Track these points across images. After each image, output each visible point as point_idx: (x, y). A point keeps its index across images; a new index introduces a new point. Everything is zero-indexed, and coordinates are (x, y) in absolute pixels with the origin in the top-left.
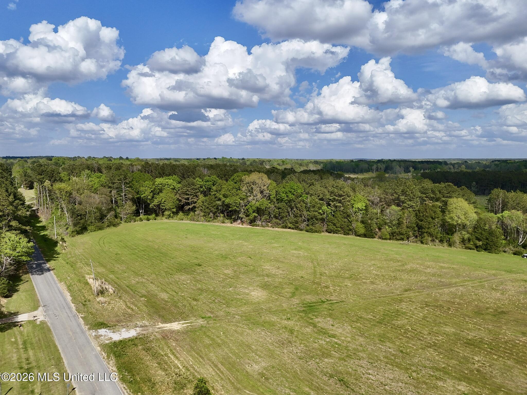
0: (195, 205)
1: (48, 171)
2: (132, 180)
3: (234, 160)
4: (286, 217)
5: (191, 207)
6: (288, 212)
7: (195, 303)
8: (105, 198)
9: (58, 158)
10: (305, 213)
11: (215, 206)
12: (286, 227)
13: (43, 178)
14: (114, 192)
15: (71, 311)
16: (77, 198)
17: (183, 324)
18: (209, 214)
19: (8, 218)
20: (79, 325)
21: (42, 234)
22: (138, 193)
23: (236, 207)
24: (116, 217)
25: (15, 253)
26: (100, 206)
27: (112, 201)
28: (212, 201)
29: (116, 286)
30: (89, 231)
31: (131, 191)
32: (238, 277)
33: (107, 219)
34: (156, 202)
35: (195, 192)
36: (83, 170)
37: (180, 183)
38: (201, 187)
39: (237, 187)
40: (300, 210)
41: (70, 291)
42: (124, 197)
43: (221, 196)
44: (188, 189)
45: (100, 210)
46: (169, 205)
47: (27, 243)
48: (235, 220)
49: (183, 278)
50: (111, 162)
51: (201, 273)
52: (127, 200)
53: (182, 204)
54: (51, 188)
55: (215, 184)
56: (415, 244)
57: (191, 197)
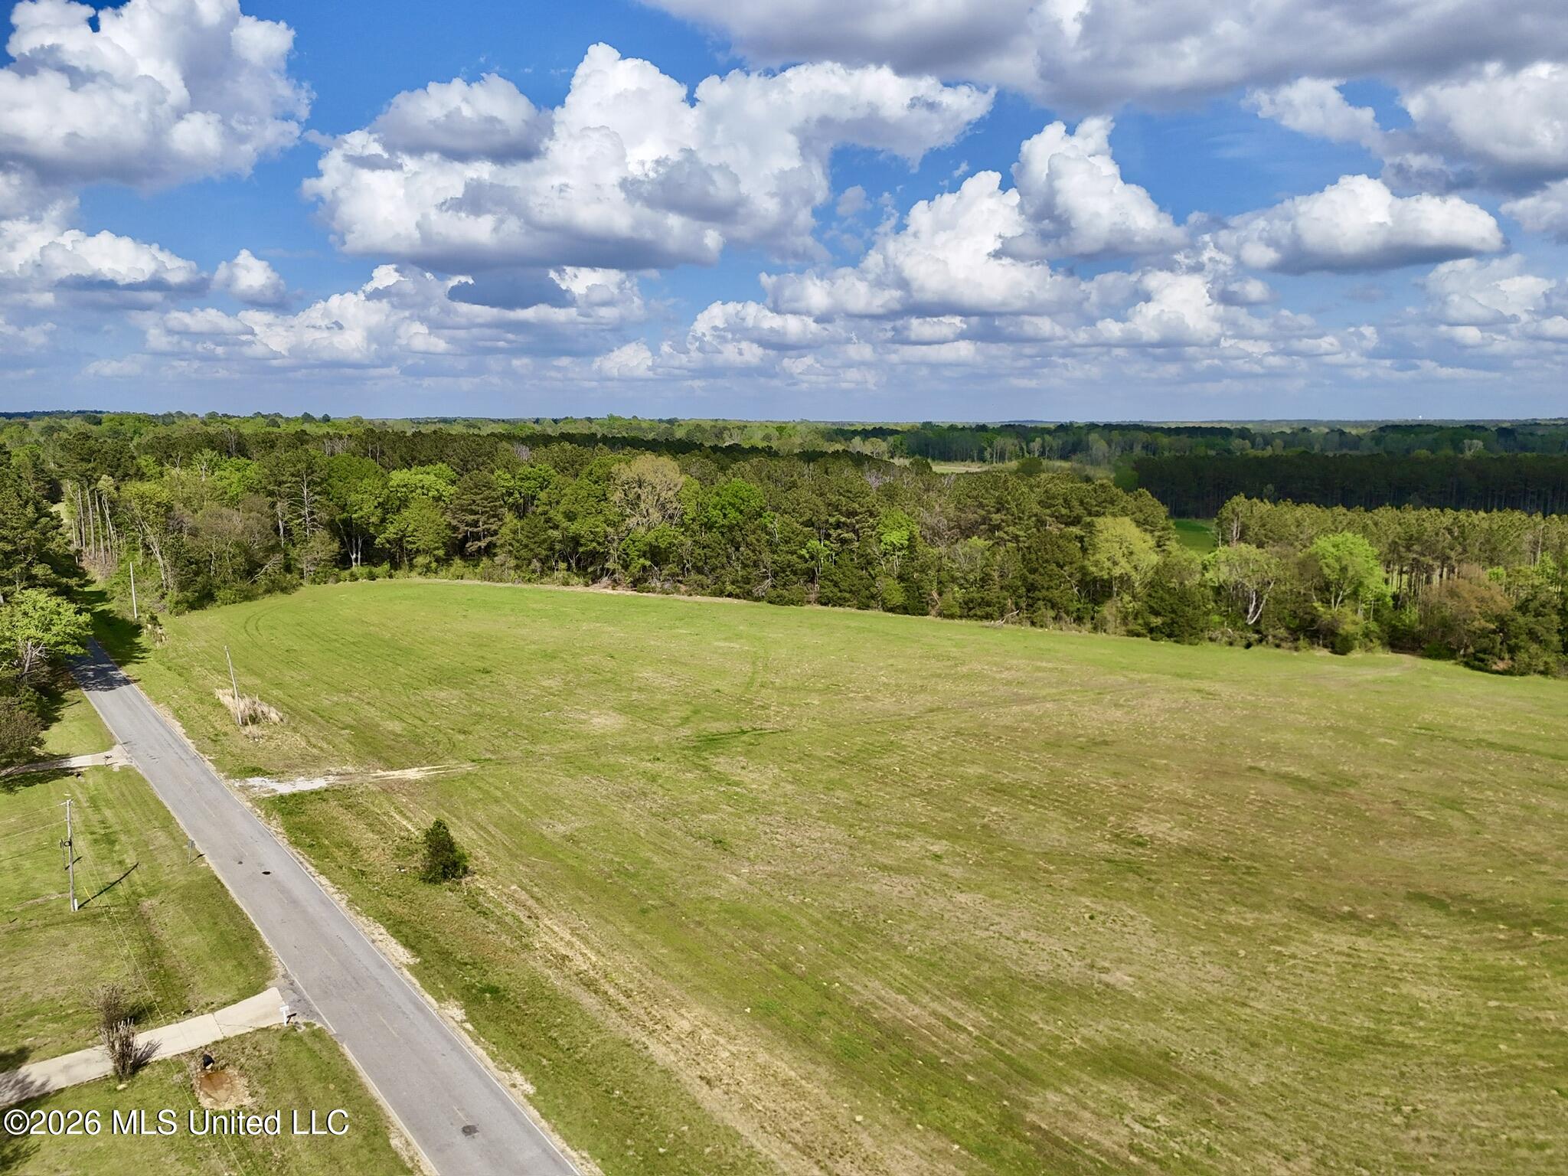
0: (494, 538)
1: (106, 453)
2: (330, 477)
3: (644, 425)
4: (723, 567)
5: (483, 544)
6: (728, 557)
7: (461, 737)
8: (258, 520)
9: (121, 418)
10: (767, 557)
11: (545, 541)
12: (720, 593)
13: (94, 469)
14: (281, 506)
15: (186, 752)
16: (186, 520)
17: (428, 771)
18: (529, 564)
19: (25, 559)
20: (206, 772)
21: (99, 609)
22: (343, 508)
23: (594, 544)
24: (288, 569)
25: (48, 637)
26: (246, 539)
27: (277, 530)
28: (536, 530)
29: (285, 709)
30: (218, 603)
31: (326, 502)
32: (571, 693)
33: (266, 573)
34: (391, 531)
35: (491, 507)
36: (198, 449)
37: (453, 482)
38: (511, 494)
39: (599, 493)
40: (754, 551)
41: (180, 718)
42: (308, 519)
43: (560, 517)
44: (474, 497)
45: (246, 551)
46: (426, 538)
47: (76, 613)
48: (595, 579)
49: (443, 694)
50: (276, 430)
51: (488, 686)
52: (316, 527)
53: (460, 536)
54: (116, 496)
55: (546, 487)
56: (1017, 627)
57: (483, 518)
